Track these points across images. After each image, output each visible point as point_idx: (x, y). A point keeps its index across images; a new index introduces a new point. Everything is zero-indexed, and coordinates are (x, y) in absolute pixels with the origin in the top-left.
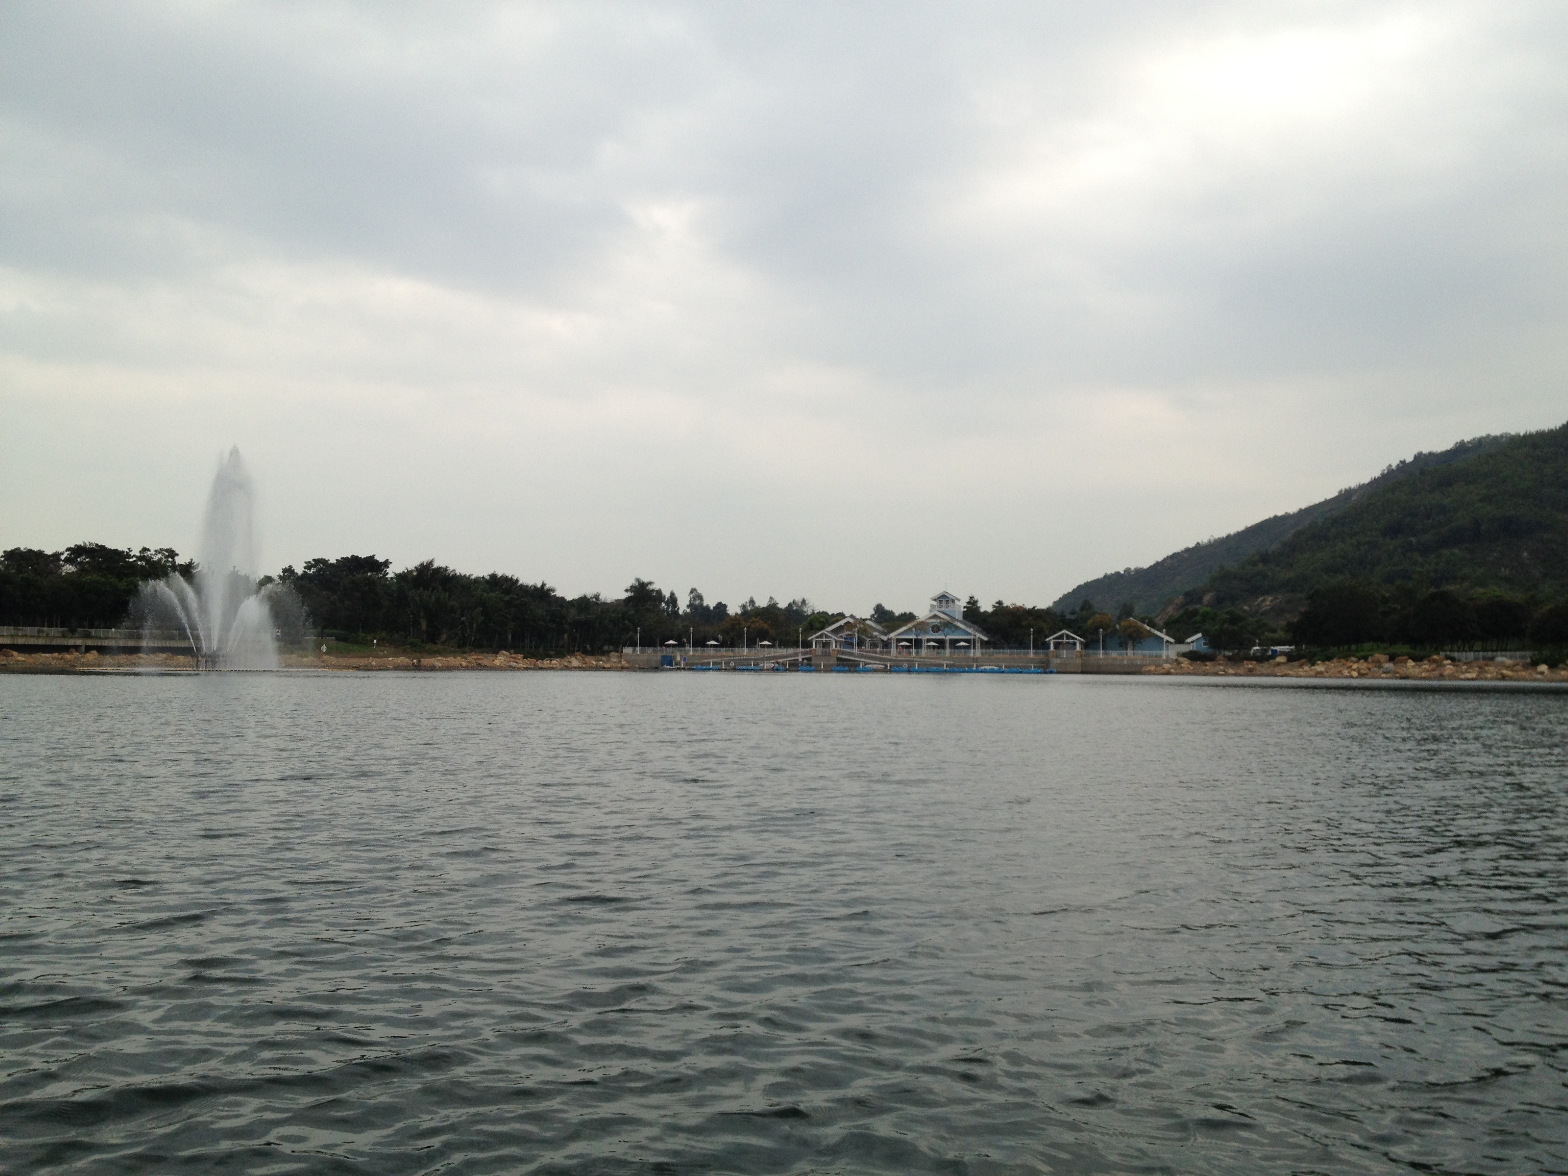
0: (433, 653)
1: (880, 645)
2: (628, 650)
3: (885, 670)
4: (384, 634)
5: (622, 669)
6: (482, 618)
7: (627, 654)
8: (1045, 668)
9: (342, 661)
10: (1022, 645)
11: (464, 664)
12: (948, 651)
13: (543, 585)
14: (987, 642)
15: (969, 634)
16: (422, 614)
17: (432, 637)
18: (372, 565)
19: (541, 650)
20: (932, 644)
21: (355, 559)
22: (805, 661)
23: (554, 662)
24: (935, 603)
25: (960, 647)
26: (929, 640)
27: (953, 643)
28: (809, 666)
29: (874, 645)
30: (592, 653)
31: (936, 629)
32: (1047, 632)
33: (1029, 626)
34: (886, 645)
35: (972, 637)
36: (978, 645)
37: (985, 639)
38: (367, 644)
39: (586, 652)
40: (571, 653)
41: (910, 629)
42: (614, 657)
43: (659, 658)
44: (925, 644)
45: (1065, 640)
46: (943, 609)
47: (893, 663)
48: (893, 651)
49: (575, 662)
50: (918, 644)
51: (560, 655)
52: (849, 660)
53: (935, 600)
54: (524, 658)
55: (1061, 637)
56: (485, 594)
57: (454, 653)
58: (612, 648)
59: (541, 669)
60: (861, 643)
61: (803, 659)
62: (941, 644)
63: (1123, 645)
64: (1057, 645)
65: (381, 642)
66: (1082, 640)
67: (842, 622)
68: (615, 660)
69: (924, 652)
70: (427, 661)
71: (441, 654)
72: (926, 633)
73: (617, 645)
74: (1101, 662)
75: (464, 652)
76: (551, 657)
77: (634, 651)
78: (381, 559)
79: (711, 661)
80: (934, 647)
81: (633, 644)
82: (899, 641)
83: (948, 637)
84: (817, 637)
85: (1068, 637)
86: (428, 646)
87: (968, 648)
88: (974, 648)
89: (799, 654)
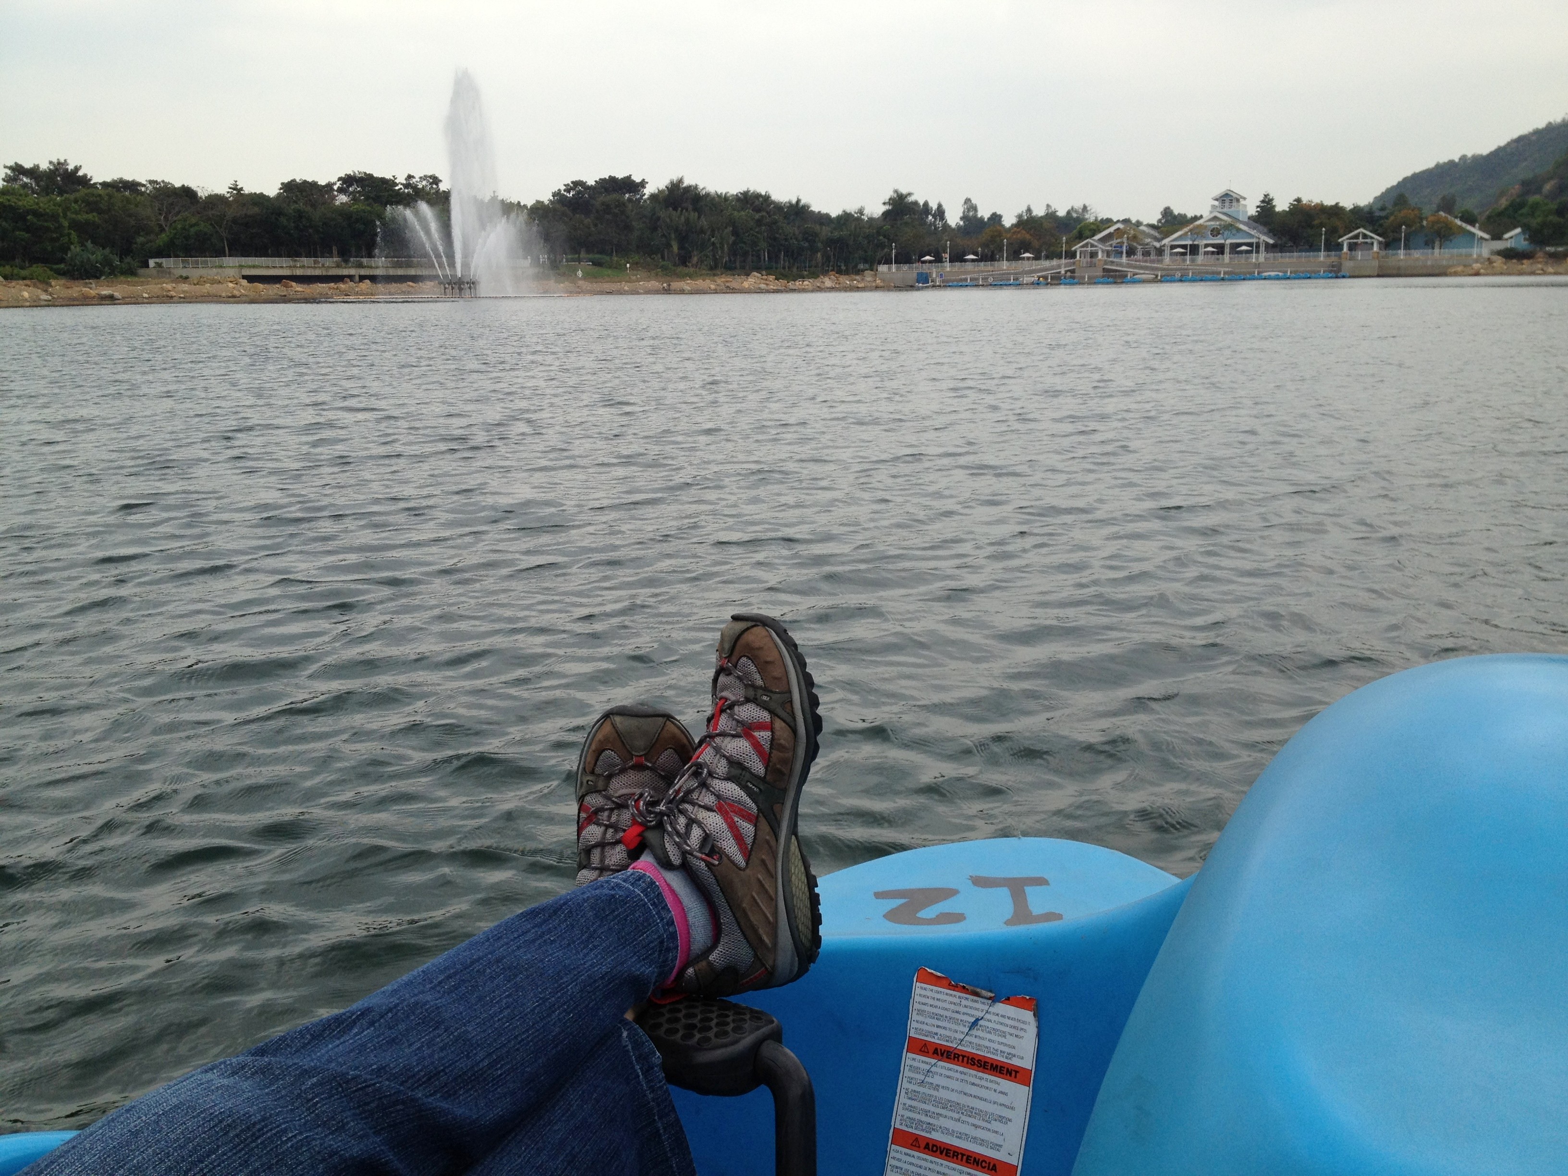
0: (682, 277)
1: (1153, 253)
2: (883, 268)
3: (1155, 280)
4: (636, 258)
5: (877, 288)
6: (733, 238)
7: (883, 273)
8: (1336, 273)
9: (596, 286)
10: (1313, 247)
11: (713, 287)
12: (1227, 257)
13: (798, 201)
14: (1274, 246)
15: (1252, 236)
16: (673, 236)
17: (684, 260)
18: (629, 185)
19: (795, 270)
20: (1210, 249)
21: (612, 179)
22: (1069, 274)
23: (806, 283)
24: (1216, 203)
25: (1241, 252)
26: (1206, 246)
27: (1234, 247)
28: (1072, 279)
29: (1146, 253)
30: (847, 273)
31: (1215, 232)
32: (1341, 232)
33: (1322, 225)
34: (1160, 252)
35: (1254, 240)
36: (1262, 248)
37: (1271, 241)
38: (620, 268)
39: (840, 272)
40: (825, 273)
41: (1186, 234)
42: (868, 275)
43: (915, 275)
44: (1202, 250)
45: (1361, 240)
46: (1225, 210)
47: (1164, 273)
48: (1167, 259)
49: (828, 283)
50: (1194, 250)
51: (814, 275)
52: (1116, 271)
53: (1217, 200)
54: (777, 279)
55: (1356, 237)
56: (736, 213)
57: (703, 276)
58: (867, 266)
59: (793, 291)
60: (1131, 252)
61: (1066, 272)
62: (1220, 249)
63: (1429, 244)
64: (1352, 247)
65: (635, 265)
66: (1380, 239)
67: (1112, 229)
68: (869, 279)
69: (1200, 258)
70: (676, 285)
71: (691, 277)
72: (1204, 237)
73: (872, 263)
74: (1401, 264)
75: (714, 275)
76: (803, 277)
77: (890, 269)
78: (637, 179)
79: (969, 277)
80: (1213, 253)
81: (888, 262)
82: (1173, 247)
83: (1229, 241)
84: (1083, 247)
85: (1365, 236)
86: (681, 269)
87: (1250, 252)
88: (1258, 252)
89: (1062, 265)
